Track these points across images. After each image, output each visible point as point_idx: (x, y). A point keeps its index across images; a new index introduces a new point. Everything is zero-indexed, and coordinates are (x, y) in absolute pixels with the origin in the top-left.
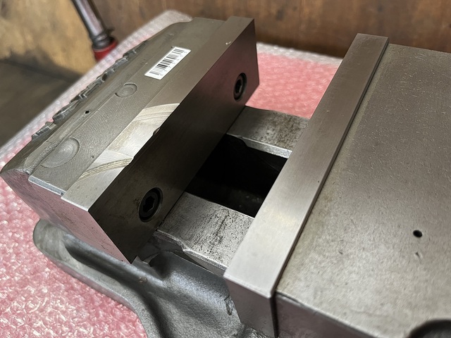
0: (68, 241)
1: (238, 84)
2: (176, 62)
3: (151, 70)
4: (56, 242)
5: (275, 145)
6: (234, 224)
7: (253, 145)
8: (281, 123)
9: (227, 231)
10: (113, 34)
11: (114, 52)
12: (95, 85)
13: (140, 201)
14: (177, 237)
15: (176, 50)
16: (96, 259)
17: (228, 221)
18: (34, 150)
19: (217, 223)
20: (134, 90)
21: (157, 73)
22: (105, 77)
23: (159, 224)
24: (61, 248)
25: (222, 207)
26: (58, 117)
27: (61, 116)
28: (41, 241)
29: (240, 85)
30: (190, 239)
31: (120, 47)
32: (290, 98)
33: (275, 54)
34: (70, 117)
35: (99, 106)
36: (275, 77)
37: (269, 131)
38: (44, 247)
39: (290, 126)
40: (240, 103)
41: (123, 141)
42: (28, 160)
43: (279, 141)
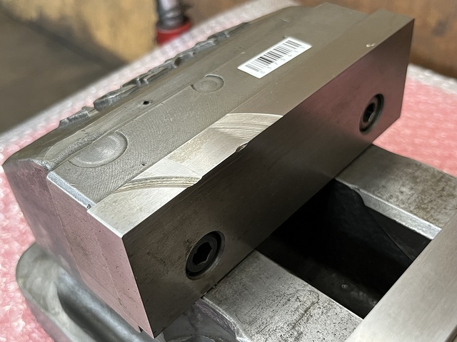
0: (62, 286)
1: (370, 109)
2: (286, 58)
3: (249, 62)
4: (47, 283)
5: (411, 212)
6: (324, 317)
7: (375, 205)
8: (425, 181)
9: (311, 325)
10: (189, 12)
11: (186, 37)
12: (161, 69)
13: (193, 245)
14: (231, 314)
15: (289, 42)
16: (95, 322)
17: (315, 312)
18: (62, 138)
19: (297, 309)
20: (219, 86)
21: (256, 68)
22: (178, 61)
23: (208, 290)
24: (51, 293)
25: (310, 287)
26: (103, 103)
27: (107, 101)
28: (26, 276)
29: (372, 111)
30: (250, 324)
31: (195, 31)
32: (438, 152)
33: (424, 82)
34: (120, 104)
35: (165, 97)
36: (418, 115)
37: (404, 189)
38: (28, 286)
39: (439, 189)
40: (366, 137)
41: (191, 152)
42: (52, 150)
43: (418, 207)
